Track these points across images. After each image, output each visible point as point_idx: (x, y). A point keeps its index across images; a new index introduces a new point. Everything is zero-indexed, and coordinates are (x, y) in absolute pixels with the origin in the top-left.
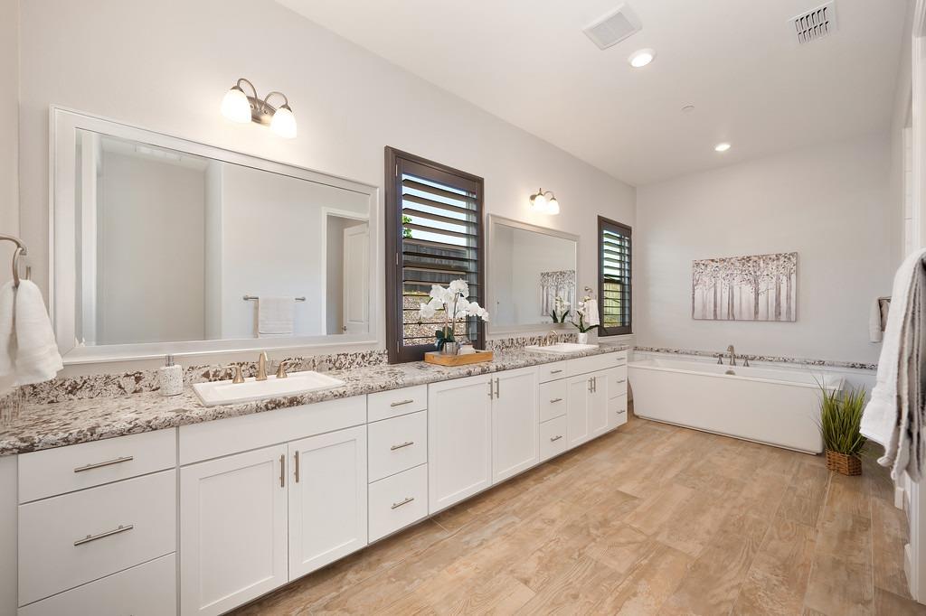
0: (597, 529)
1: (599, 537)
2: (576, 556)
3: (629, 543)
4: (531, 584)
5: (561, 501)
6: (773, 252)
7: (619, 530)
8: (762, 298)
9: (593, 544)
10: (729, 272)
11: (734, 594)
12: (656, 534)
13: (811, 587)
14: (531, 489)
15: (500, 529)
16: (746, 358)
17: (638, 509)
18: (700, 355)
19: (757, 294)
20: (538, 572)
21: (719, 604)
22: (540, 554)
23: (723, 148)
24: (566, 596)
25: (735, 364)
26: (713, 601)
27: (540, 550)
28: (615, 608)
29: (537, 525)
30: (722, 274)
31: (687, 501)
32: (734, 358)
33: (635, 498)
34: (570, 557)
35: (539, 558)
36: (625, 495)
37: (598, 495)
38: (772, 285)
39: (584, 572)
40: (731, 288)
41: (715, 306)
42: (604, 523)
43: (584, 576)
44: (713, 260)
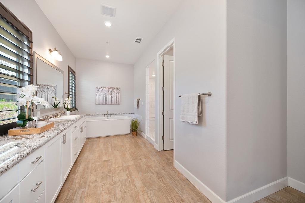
0: (110, 173)
1: (113, 175)
2: (113, 184)
3: (121, 171)
4: (112, 200)
5: (91, 174)
6: (115, 87)
7: (115, 169)
8: (113, 99)
9: (113, 177)
10: (106, 91)
11: (145, 166)
12: (123, 165)
13: (151, 157)
14: (75, 178)
15: (81, 197)
16: (110, 114)
17: (113, 162)
18: (99, 115)
19: (112, 97)
20: (109, 196)
21: (145, 170)
22: (103, 192)
23: (108, 57)
24: (123, 194)
25: (108, 116)
26: (144, 170)
27: (102, 191)
28: (134, 186)
29: (93, 185)
30: (104, 91)
31: (120, 154)
32: (108, 115)
33: (109, 160)
34: (112, 185)
35: (105, 193)
36: (107, 161)
37: (100, 165)
38: (115, 95)
39: (120, 185)
40: (106, 96)
41: (102, 100)
42: (110, 171)
43: (121, 186)
44: (101, 87)
